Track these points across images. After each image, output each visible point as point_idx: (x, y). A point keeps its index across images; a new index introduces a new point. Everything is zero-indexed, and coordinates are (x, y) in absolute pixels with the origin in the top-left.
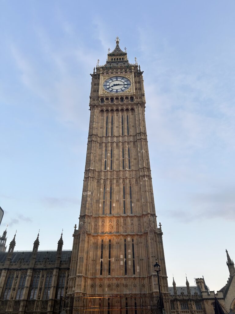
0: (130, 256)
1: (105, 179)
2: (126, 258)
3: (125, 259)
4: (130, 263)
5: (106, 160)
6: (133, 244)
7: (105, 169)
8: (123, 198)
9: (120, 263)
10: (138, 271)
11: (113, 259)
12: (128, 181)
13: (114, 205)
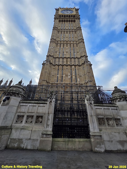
1: (60, 44)
2: (71, 75)
4: (74, 77)
5: (61, 37)
6: (75, 69)
8: (70, 51)
9: (68, 77)
10: (79, 81)
11: (64, 75)
12: (72, 45)
13: (65, 53)
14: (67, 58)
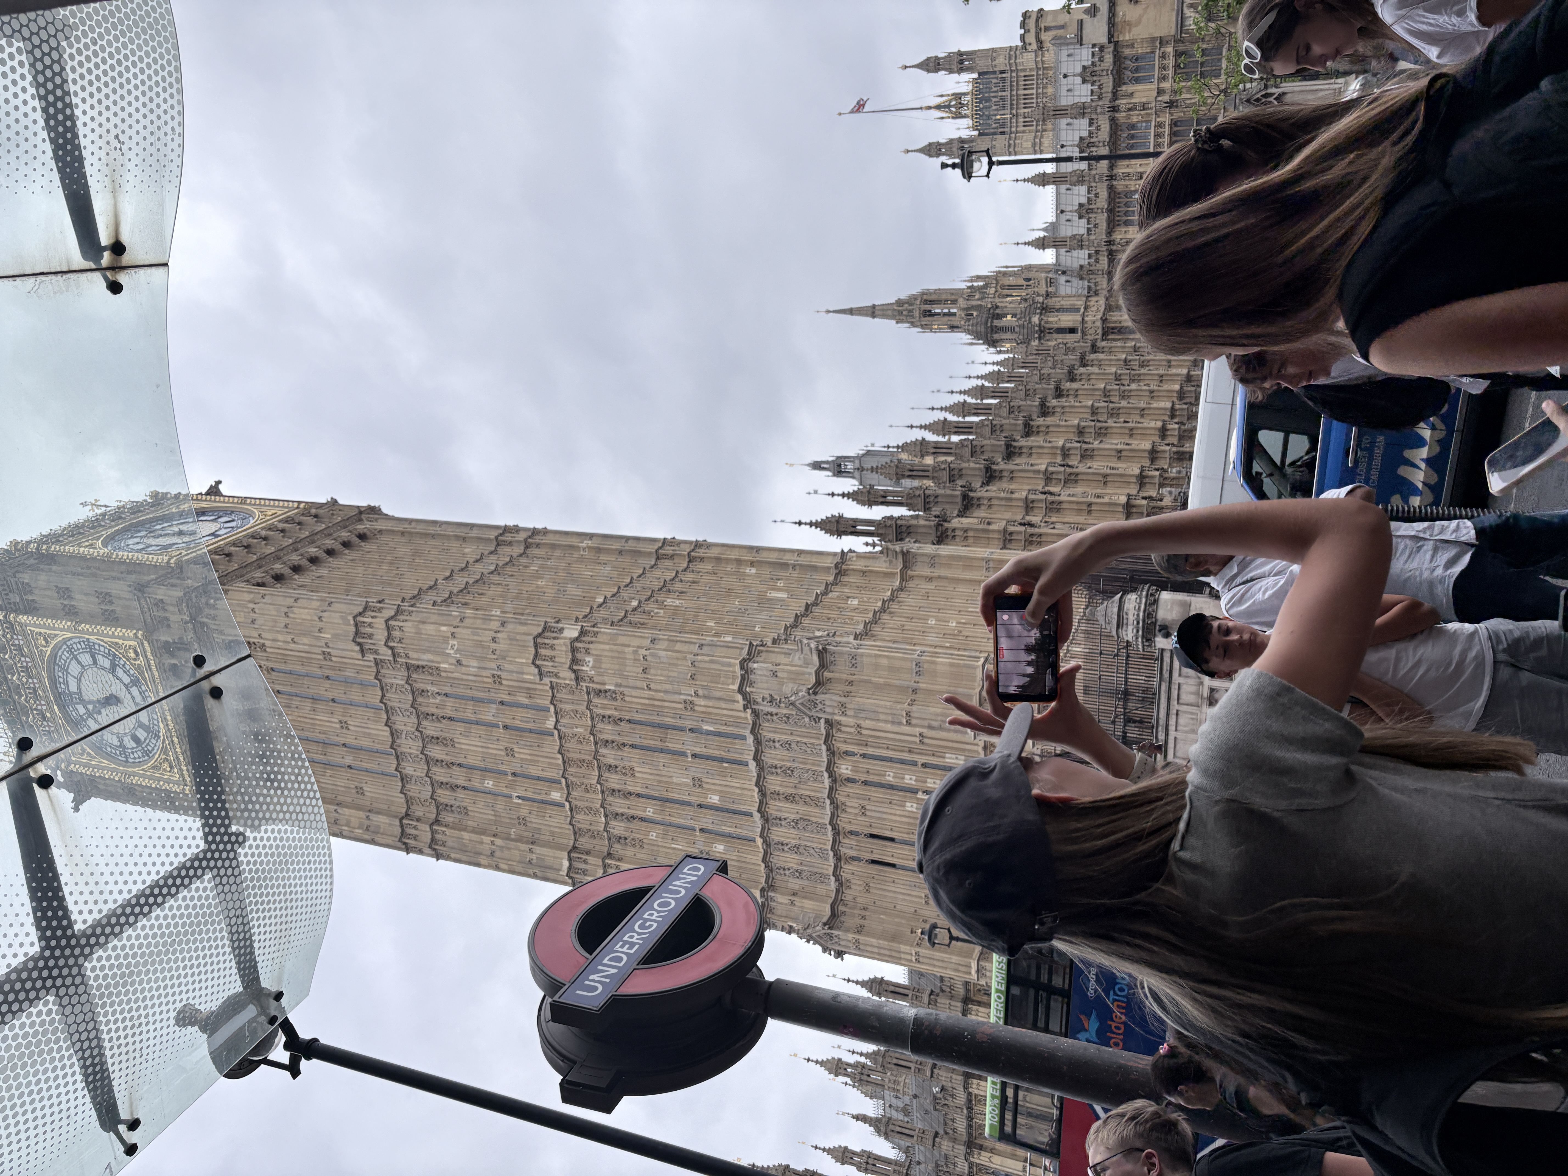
0: (909, 780)
1: (606, 816)
2: (915, 792)
3: (920, 795)
5: (519, 797)
6: (864, 756)
7: (562, 805)
8: (681, 758)
12: (607, 731)
13: (715, 799)
14: (763, 793)
